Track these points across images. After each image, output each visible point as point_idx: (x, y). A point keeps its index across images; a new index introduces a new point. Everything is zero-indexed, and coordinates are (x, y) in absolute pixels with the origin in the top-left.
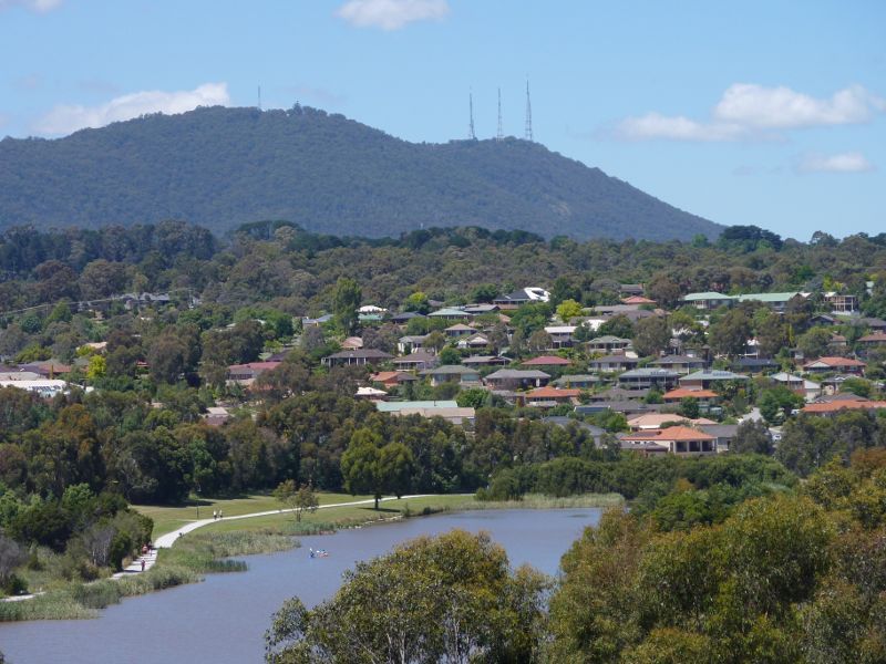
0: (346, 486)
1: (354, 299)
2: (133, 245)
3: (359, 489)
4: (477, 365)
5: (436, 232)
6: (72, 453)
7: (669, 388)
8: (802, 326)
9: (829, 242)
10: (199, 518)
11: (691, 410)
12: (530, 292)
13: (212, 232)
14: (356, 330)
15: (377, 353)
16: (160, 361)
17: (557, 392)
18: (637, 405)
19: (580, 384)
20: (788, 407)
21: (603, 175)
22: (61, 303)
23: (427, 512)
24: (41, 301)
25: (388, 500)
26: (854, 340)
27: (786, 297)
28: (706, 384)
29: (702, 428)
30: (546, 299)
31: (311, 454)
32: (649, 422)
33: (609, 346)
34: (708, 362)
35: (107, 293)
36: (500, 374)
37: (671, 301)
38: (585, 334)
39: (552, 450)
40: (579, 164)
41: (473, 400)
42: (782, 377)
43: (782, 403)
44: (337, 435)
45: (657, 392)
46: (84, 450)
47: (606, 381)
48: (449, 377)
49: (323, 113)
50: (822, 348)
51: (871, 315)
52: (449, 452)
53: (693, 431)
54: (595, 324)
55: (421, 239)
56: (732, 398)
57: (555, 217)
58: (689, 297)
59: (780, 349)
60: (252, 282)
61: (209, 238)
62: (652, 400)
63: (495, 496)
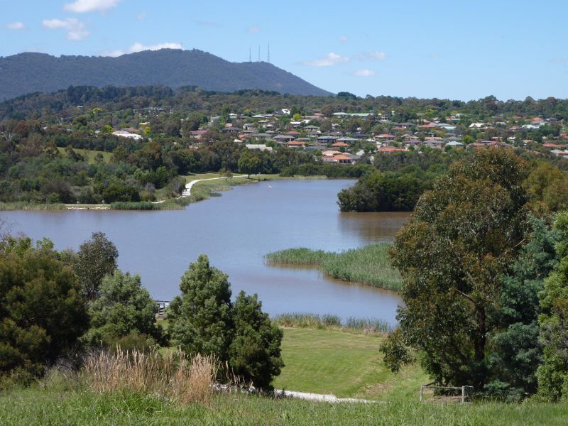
0: (239, 170)
1: (228, 111)
2: (148, 92)
3: (243, 172)
4: (270, 133)
5: (246, 91)
6: (153, 157)
7: (333, 143)
8: (373, 124)
9: (372, 98)
10: (194, 179)
11: (342, 150)
12: (284, 111)
13: (173, 89)
14: (230, 121)
15: (237, 129)
16: (169, 129)
17: (296, 143)
18: (323, 148)
19: (304, 141)
20: (372, 150)
21: (292, 75)
22: (128, 110)
23: (265, 180)
24: (121, 109)
25: (253, 176)
26: (390, 129)
27: (367, 115)
28: (345, 142)
29: (347, 156)
30: (289, 113)
31: (225, 160)
32: (329, 153)
33: (312, 129)
34: (345, 136)
35: (143, 107)
36: (278, 137)
37: (330, 115)
38: (303, 125)
39: (301, 161)
40: (284, 71)
41: (271, 144)
42: (370, 140)
43: (370, 149)
44: (234, 154)
45: (330, 144)
46: (157, 156)
47: (312, 140)
48: (262, 137)
49: (202, 52)
50: (381, 131)
51: (394, 121)
52: (269, 161)
53: (344, 156)
54: (307, 121)
55: (241, 93)
56: (354, 147)
57: (278, 87)
58: (335, 114)
59: (367, 132)
60: (190, 105)
61: (171, 91)
62: (328, 147)
63: (285, 176)
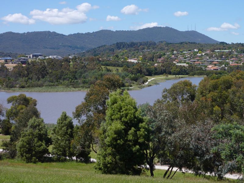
0: (172, 74)
1: (173, 51)
2: (146, 44)
3: (174, 74)
4: (188, 59)
5: (184, 42)
6: (138, 70)
7: (213, 62)
8: (230, 54)
9: (233, 44)
10: (153, 78)
11: (215, 65)
12: (195, 50)
14: (173, 55)
15: (176, 57)
16: (149, 58)
17: (198, 62)
18: (209, 64)
19: (201, 62)
20: (228, 65)
21: (205, 35)
22: (137, 51)
23: (182, 77)
24: (134, 51)
25: (177, 76)
26: (236, 56)
27: (228, 51)
28: (217, 62)
29: (217, 67)
30: (197, 51)
31: (168, 70)
32: (210, 66)
33: (205, 57)
34: (218, 59)
35: (142, 50)
36: (191, 60)
37: (213, 51)
38: (202, 55)
39: (197, 70)
40: (202, 34)
41: (188, 63)
42: (227, 61)
44: (171, 68)
46: (139, 69)
47: (205, 61)
48: (185, 60)
49: (169, 27)
50: (232, 57)
51: (239, 53)
52: (185, 70)
53: (216, 68)
54: (203, 54)
55: (181, 43)
56: (221, 63)
57: (198, 40)
58: (215, 51)
59: (227, 57)
60: (160, 48)
61: (155, 43)
62: (210, 64)
63: (191, 75)
